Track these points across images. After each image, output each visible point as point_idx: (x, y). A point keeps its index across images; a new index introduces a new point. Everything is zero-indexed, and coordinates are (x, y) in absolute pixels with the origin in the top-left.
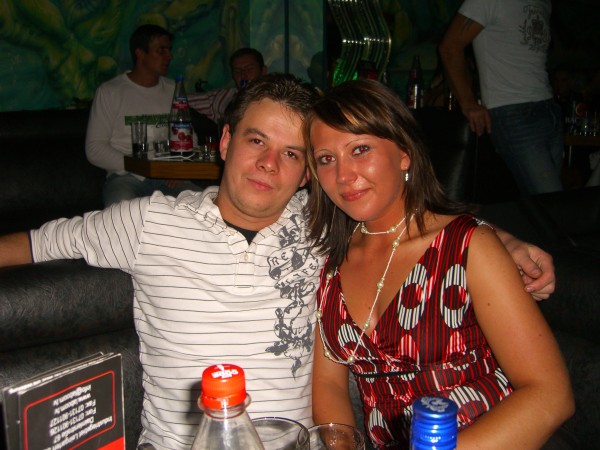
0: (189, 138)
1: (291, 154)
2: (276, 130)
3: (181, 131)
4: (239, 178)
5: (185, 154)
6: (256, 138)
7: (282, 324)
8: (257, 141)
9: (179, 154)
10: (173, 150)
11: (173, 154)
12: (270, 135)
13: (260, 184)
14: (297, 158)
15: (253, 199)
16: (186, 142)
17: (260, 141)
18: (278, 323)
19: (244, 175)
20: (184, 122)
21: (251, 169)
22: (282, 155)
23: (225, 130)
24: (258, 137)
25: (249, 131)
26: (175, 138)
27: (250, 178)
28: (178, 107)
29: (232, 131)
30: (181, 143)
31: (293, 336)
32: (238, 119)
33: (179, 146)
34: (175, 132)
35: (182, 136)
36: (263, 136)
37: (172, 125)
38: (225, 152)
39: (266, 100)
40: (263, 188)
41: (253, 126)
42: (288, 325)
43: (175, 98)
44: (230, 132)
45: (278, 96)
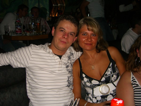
0: (21, 30)
1: (71, 34)
2: (67, 28)
3: (19, 28)
4: (58, 40)
5: (20, 34)
6: (62, 30)
7: (69, 80)
8: (62, 31)
9: (18, 34)
10: (17, 33)
11: (16, 34)
12: (66, 29)
13: (63, 42)
14: (72, 35)
15: (61, 46)
16: (20, 31)
17: (63, 31)
18: (68, 80)
19: (59, 39)
20: (19, 26)
21: (61, 38)
22: (69, 34)
23: (53, 28)
24: (63, 30)
25: (60, 28)
26: (17, 30)
27: (61, 40)
28: (18, 22)
29: (55, 28)
30: (19, 31)
31: (71, 83)
32: (57, 25)
33: (18, 32)
34: (17, 28)
35: (19, 29)
36: (64, 29)
37: (16, 26)
38: (53, 34)
39: (65, 20)
40: (64, 43)
41: (61, 27)
42: (70, 80)
43: (17, 19)
44: (55, 29)
45: (68, 19)
